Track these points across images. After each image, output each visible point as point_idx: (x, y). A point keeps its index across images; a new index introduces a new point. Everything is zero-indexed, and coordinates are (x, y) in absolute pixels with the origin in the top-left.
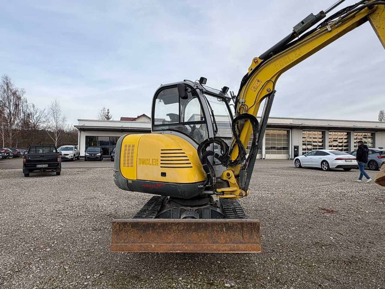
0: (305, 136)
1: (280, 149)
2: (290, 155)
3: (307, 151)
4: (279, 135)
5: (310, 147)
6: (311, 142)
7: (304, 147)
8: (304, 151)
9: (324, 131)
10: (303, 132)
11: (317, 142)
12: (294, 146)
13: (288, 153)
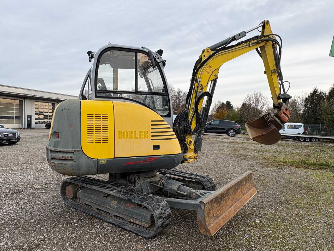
0: (37, 107)
1: (13, 118)
2: (23, 124)
3: (39, 121)
4: (11, 104)
5: (42, 117)
6: (43, 112)
7: (37, 117)
8: (37, 121)
9: (54, 103)
10: (36, 103)
11: (47, 113)
12: (27, 116)
13: (21, 122)
